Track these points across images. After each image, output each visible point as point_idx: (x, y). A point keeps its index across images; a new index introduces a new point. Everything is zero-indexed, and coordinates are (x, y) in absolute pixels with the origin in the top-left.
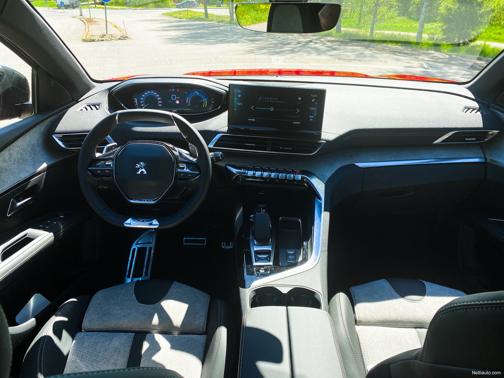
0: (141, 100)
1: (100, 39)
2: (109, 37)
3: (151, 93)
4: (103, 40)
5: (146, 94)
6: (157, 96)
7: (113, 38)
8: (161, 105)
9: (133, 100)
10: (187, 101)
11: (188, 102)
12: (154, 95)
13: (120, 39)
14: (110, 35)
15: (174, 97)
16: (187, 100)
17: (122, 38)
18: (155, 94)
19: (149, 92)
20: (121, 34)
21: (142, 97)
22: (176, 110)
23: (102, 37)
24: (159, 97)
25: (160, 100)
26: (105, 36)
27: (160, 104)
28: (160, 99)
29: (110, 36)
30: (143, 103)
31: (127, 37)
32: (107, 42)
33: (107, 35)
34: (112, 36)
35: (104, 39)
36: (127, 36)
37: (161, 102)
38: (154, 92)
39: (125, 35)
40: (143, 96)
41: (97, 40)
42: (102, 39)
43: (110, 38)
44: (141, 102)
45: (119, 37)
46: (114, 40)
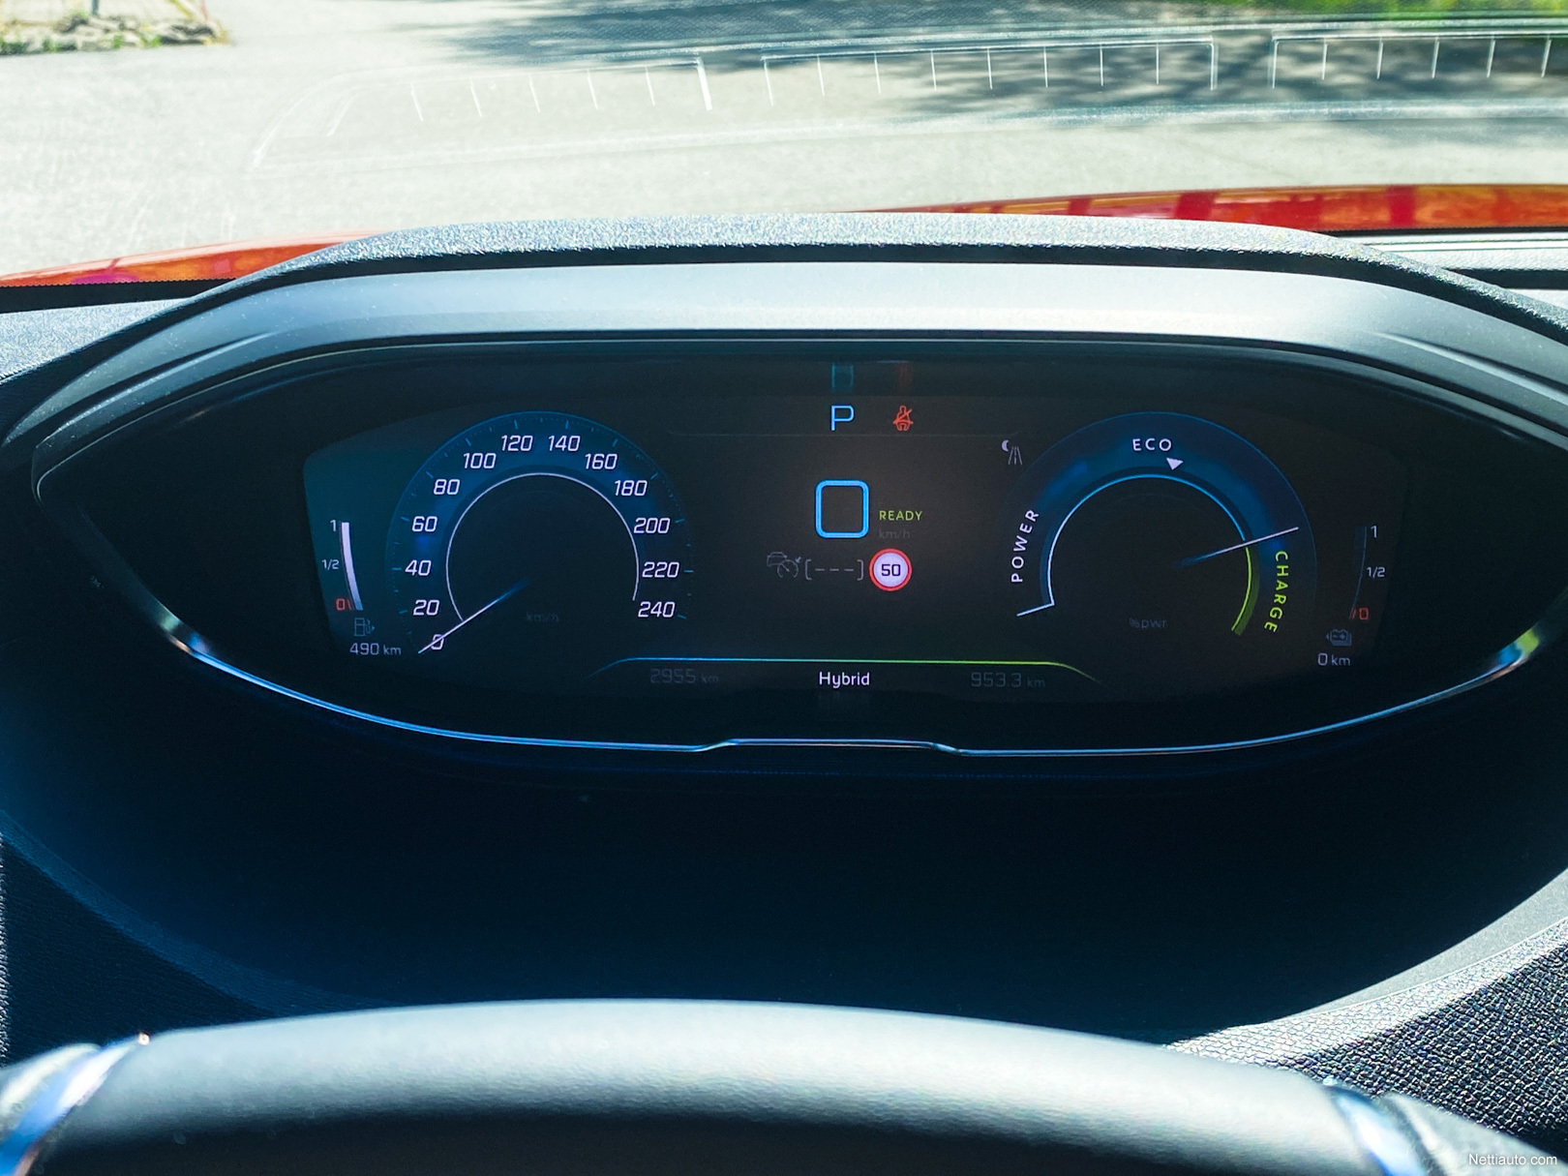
0: (411, 547)
1: (57, 38)
2: (107, 31)
3: (543, 455)
4: (70, 48)
5: (480, 461)
6: (630, 487)
7: (130, 37)
8: (662, 610)
9: (311, 546)
10: (1018, 562)
11: (1031, 572)
12: (594, 477)
13: (167, 41)
14: (113, 19)
15: (842, 510)
16: (1021, 544)
17: (181, 36)
18: (597, 461)
19: (518, 442)
20: (176, 16)
21: (428, 503)
22: (862, 669)
23: (71, 29)
24: (653, 504)
25: (653, 547)
26: (84, 22)
27: (656, 590)
28: (657, 525)
29: (114, 26)
30: (428, 587)
31: (207, 31)
32: (95, 58)
33: (93, 20)
34: (123, 27)
35: (79, 37)
36: (212, 25)
37: (666, 569)
38: (586, 447)
39: (200, 20)
40: (443, 487)
41: (38, 45)
42: (66, 39)
43: (111, 36)
44: (413, 568)
45: (163, 29)
46: (132, 44)
